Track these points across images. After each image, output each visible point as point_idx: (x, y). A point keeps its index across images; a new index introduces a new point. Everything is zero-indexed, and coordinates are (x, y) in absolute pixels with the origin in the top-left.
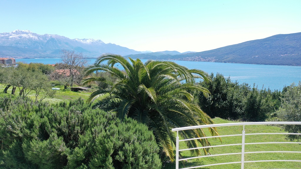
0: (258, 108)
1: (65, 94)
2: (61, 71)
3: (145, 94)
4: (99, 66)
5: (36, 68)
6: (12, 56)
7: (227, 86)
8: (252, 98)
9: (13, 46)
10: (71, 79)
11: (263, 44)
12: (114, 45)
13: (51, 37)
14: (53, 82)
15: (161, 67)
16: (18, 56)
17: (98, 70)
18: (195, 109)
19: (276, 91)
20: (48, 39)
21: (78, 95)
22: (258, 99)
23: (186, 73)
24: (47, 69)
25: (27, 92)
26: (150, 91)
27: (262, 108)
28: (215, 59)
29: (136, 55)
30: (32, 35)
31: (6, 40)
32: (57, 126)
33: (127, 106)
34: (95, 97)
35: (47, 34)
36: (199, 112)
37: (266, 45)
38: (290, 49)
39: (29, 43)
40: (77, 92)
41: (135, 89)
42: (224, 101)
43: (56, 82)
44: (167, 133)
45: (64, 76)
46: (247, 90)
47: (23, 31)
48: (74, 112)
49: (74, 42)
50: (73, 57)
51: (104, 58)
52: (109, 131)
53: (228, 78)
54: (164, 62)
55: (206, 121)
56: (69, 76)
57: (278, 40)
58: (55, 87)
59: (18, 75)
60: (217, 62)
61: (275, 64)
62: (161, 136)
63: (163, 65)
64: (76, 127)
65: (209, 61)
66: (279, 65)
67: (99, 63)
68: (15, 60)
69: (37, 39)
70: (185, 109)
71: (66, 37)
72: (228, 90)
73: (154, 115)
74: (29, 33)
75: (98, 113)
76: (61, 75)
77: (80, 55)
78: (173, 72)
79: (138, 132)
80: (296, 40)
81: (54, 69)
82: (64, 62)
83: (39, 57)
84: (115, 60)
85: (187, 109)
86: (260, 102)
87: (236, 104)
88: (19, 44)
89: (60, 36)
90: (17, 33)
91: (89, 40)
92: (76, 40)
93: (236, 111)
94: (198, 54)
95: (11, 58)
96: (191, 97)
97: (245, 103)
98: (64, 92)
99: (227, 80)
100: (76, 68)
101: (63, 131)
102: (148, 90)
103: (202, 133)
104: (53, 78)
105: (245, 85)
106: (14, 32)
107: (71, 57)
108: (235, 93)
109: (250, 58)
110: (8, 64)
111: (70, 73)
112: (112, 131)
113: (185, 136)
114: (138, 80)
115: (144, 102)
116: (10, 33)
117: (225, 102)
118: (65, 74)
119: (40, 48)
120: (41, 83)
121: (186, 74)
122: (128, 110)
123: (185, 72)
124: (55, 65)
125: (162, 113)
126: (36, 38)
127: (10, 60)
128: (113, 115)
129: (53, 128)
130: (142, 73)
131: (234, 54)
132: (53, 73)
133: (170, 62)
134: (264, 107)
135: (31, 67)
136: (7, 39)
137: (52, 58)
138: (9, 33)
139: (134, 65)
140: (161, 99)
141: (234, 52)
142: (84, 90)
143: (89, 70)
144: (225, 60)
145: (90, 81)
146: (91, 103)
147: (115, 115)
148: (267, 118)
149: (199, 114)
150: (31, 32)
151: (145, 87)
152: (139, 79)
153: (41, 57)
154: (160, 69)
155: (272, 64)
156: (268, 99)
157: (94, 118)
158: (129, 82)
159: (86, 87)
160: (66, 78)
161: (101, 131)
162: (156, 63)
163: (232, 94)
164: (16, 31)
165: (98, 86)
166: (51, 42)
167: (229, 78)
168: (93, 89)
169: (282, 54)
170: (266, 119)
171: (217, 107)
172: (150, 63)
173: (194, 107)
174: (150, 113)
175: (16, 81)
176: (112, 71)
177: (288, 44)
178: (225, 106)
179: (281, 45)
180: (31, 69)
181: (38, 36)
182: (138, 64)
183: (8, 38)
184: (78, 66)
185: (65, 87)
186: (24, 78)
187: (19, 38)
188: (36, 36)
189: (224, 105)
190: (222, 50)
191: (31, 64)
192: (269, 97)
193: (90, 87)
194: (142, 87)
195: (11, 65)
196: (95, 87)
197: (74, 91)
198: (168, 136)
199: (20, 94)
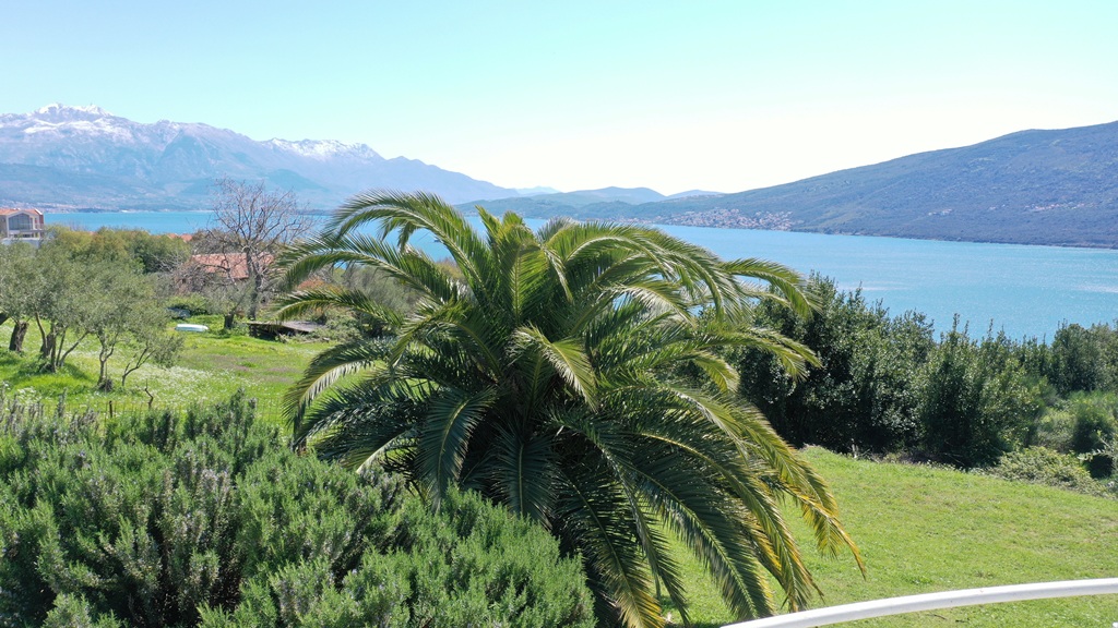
0: (973, 412)
1: (222, 350)
2: (214, 260)
3: (538, 368)
4: (343, 245)
5: (120, 247)
6: (34, 203)
7: (849, 322)
8: (946, 372)
9: (37, 163)
10: (250, 292)
11: (968, 167)
12: (417, 164)
13: (181, 131)
14: (184, 301)
15: (607, 251)
16: (56, 202)
17: (337, 260)
18: (751, 431)
19: (1029, 343)
20: (170, 141)
21: (274, 353)
22: (970, 376)
23: (716, 279)
24: (161, 253)
25: (68, 345)
26: (566, 354)
27: (986, 409)
28: (792, 218)
29: (500, 201)
30: (112, 124)
31: (12, 141)
32: (101, 547)
33: (462, 419)
34: (322, 378)
35: (167, 122)
36: (770, 446)
37: (980, 168)
38: (1070, 185)
39: (100, 154)
40: (273, 339)
41: (498, 345)
42: (837, 383)
43: (194, 300)
44: (634, 540)
45: (223, 278)
46: (920, 339)
47: (76, 108)
48: (194, 471)
49: (269, 150)
50: (258, 206)
51: (362, 211)
52: (360, 597)
53: (854, 294)
54: (619, 232)
55: (798, 481)
56: (243, 279)
57: (1025, 150)
58: (188, 322)
59: (31, 277)
60: (800, 231)
61: (1012, 242)
62: (611, 556)
63: (617, 242)
64: (196, 558)
65: (768, 227)
66: (1027, 244)
67: (344, 231)
68: (41, 217)
69: (127, 141)
70: (707, 426)
71: (237, 132)
72: (853, 338)
73: (576, 455)
74: (98, 117)
75: (313, 482)
76: (212, 276)
77: (287, 199)
78: (655, 271)
79: (511, 590)
80: (1090, 154)
81: (187, 252)
82: (224, 226)
83: (136, 208)
84: (412, 217)
85: (714, 429)
86: (980, 386)
87: (886, 396)
88: (60, 159)
89: (214, 129)
90: (53, 116)
91: (325, 144)
92: (275, 145)
93: (886, 422)
94: (727, 201)
95: (29, 210)
96: (730, 377)
97: (921, 390)
98: (221, 342)
99: (851, 302)
100: (270, 248)
101: (132, 577)
102: (556, 352)
103: (784, 537)
104: (184, 286)
105: (915, 320)
106: (42, 112)
107: (252, 206)
108: (882, 354)
109: (919, 218)
110: (17, 232)
111: (250, 270)
112: (373, 594)
113: (712, 555)
114: (509, 307)
115: (535, 397)
116: (29, 115)
117: (842, 387)
118: (228, 270)
119: (140, 174)
120: (124, 309)
121: (719, 282)
122: (465, 438)
123: (711, 273)
124: (195, 238)
125: (613, 452)
126: (127, 135)
127: (24, 217)
128: (389, 486)
129: (74, 564)
130: (528, 276)
131: (860, 200)
132: (182, 269)
133: (646, 231)
134: (994, 407)
135: (102, 245)
136: (17, 137)
137: (186, 209)
138: (22, 117)
139: (492, 241)
140: (607, 388)
141: (861, 195)
142: (299, 332)
143: (300, 259)
144: (829, 223)
145: (306, 306)
146: (304, 406)
147: (398, 485)
148: (1007, 451)
149: (768, 450)
150: (107, 111)
151: (542, 338)
152: (514, 302)
153: (143, 207)
154: (605, 261)
155: (1001, 242)
156: (1009, 377)
157: (292, 507)
158: (470, 314)
159: (309, 323)
160: (230, 288)
161: (319, 589)
162: (587, 232)
163: (874, 356)
164: (52, 110)
165: (352, 318)
166: (181, 149)
167: (858, 292)
168: (332, 328)
169: (1038, 202)
170: (1002, 455)
171: (814, 407)
172: (560, 231)
173: (747, 423)
174: (559, 447)
175: (21, 300)
176: (396, 264)
177: (1061, 168)
178: (842, 399)
179: (1037, 171)
180: (99, 251)
181: (132, 126)
182: (509, 235)
183: (21, 136)
184: (280, 241)
185: (229, 323)
186: (56, 288)
187: (63, 136)
188: (126, 127)
189: (837, 397)
190: (817, 188)
191: (100, 232)
192: (1016, 370)
193: (322, 320)
194: (525, 335)
195: (26, 236)
196: (343, 321)
197: (261, 338)
198: (640, 552)
199: (42, 349)
